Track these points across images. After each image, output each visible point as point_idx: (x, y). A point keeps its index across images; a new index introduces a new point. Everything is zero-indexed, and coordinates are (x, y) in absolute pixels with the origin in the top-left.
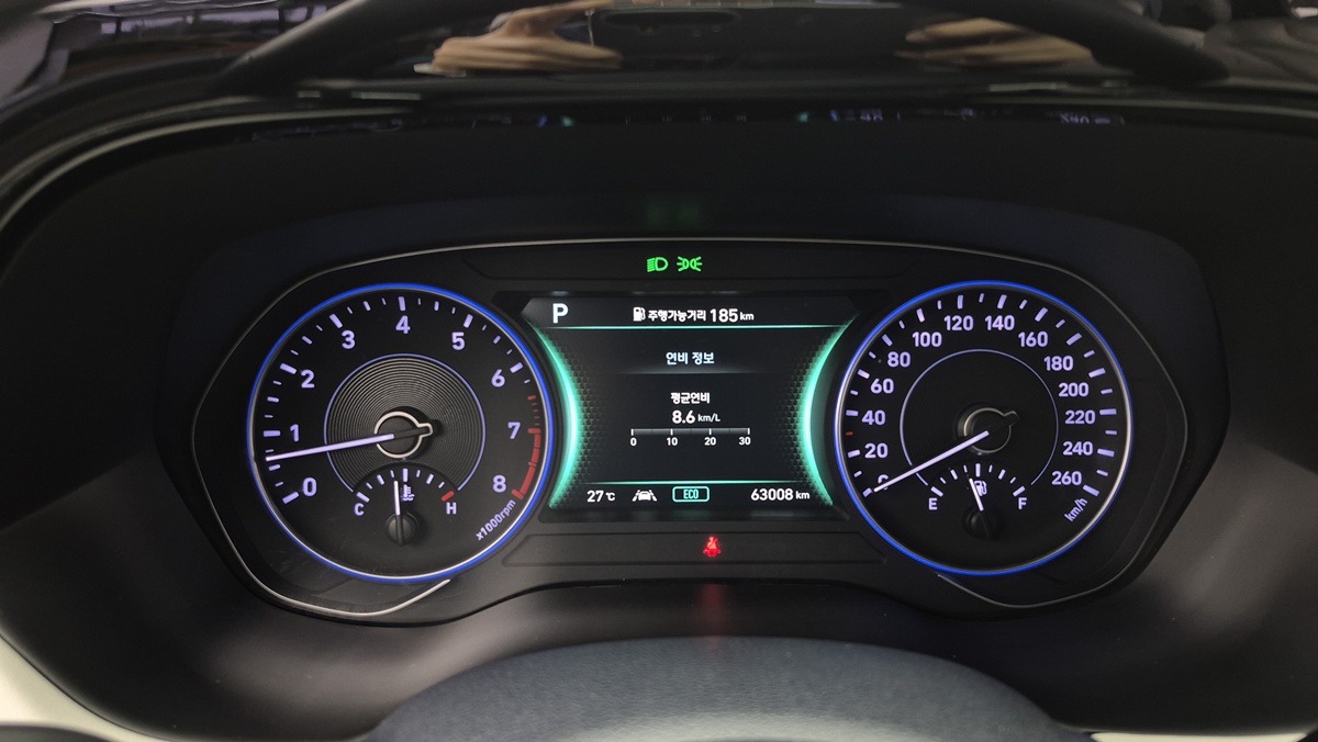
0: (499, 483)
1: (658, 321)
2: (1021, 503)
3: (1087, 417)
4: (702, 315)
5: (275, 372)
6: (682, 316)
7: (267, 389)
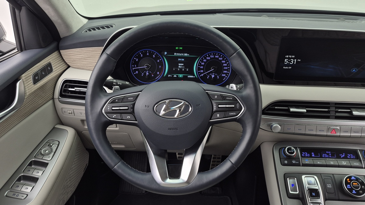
0: (158, 73)
1: (177, 55)
2: (218, 78)
3: (226, 68)
4: (183, 54)
5: (134, 59)
6: (180, 54)
7: (133, 61)
